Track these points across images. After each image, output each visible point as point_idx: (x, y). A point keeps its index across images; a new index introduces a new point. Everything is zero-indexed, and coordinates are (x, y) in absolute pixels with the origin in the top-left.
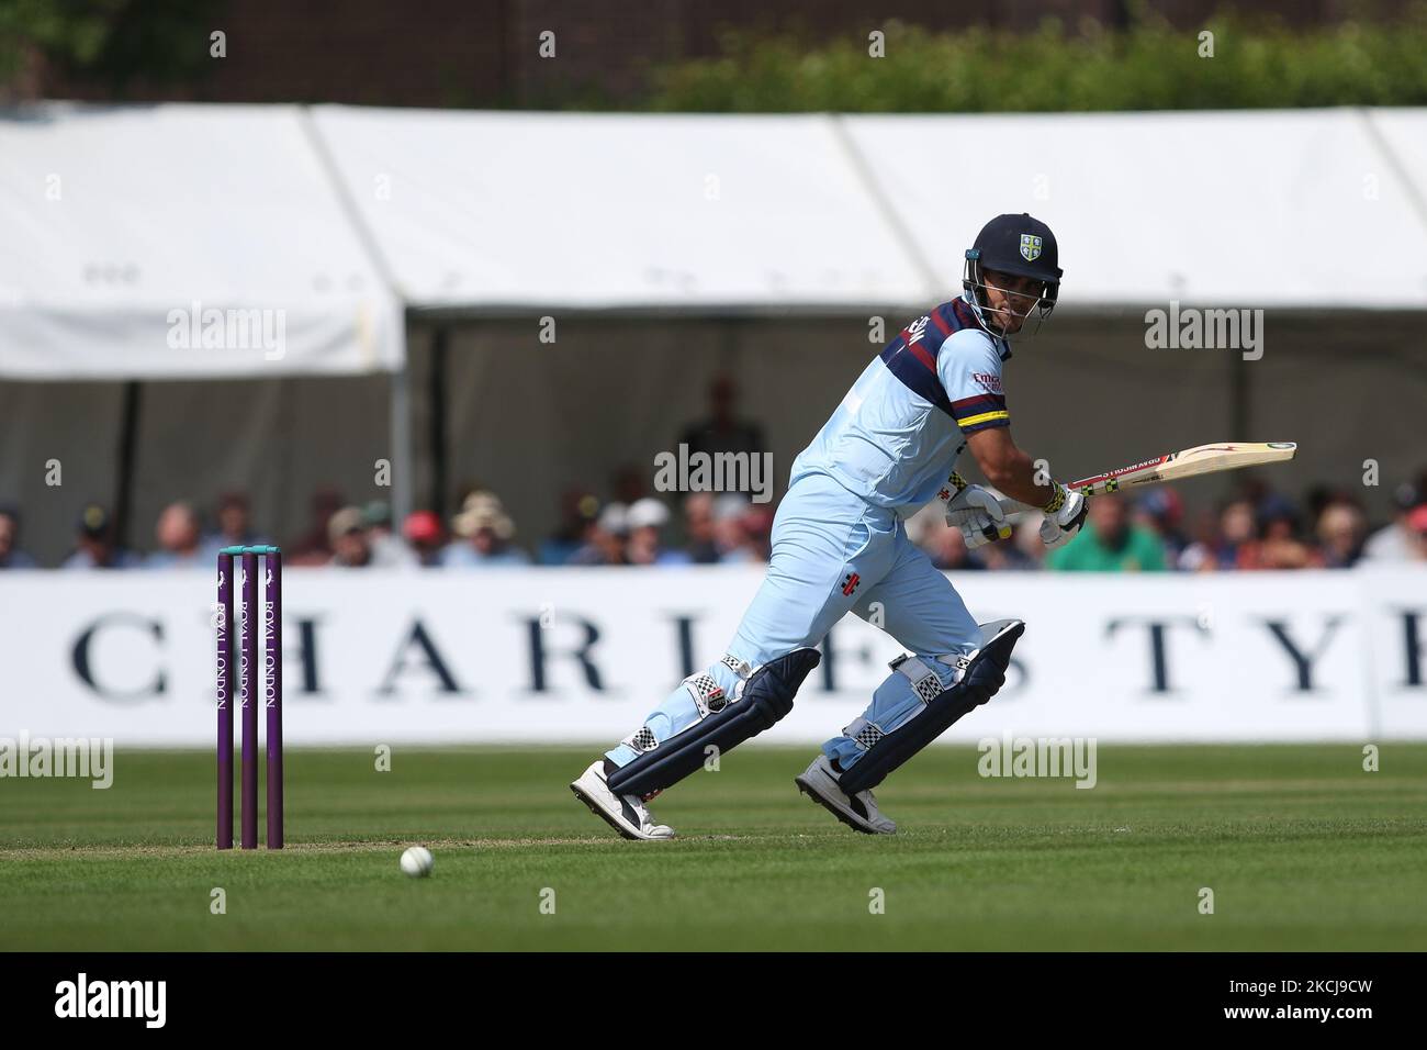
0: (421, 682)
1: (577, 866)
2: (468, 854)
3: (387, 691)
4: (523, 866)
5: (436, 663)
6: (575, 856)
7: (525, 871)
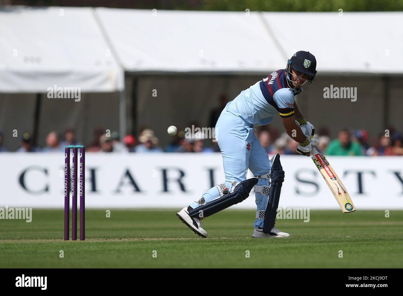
0: (128, 189)
1: (177, 247)
2: (143, 242)
3: (118, 191)
4: (160, 246)
5: (133, 182)
6: (176, 243)
7: (161, 248)
